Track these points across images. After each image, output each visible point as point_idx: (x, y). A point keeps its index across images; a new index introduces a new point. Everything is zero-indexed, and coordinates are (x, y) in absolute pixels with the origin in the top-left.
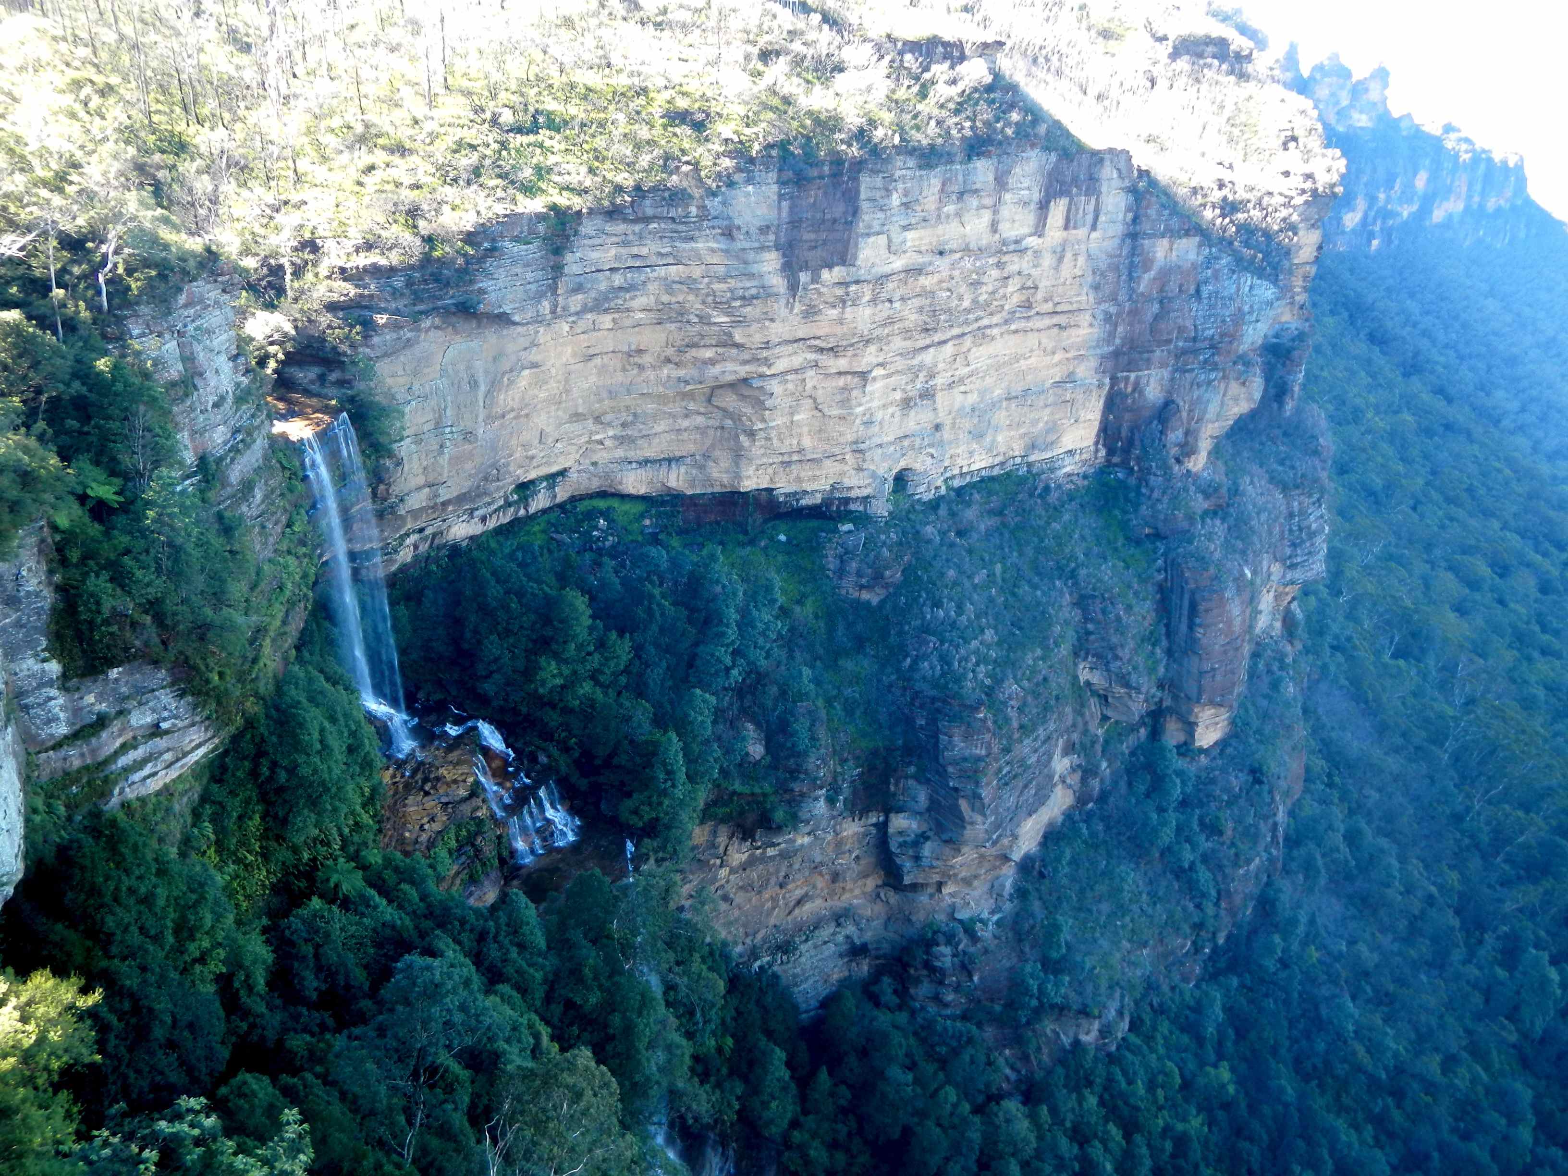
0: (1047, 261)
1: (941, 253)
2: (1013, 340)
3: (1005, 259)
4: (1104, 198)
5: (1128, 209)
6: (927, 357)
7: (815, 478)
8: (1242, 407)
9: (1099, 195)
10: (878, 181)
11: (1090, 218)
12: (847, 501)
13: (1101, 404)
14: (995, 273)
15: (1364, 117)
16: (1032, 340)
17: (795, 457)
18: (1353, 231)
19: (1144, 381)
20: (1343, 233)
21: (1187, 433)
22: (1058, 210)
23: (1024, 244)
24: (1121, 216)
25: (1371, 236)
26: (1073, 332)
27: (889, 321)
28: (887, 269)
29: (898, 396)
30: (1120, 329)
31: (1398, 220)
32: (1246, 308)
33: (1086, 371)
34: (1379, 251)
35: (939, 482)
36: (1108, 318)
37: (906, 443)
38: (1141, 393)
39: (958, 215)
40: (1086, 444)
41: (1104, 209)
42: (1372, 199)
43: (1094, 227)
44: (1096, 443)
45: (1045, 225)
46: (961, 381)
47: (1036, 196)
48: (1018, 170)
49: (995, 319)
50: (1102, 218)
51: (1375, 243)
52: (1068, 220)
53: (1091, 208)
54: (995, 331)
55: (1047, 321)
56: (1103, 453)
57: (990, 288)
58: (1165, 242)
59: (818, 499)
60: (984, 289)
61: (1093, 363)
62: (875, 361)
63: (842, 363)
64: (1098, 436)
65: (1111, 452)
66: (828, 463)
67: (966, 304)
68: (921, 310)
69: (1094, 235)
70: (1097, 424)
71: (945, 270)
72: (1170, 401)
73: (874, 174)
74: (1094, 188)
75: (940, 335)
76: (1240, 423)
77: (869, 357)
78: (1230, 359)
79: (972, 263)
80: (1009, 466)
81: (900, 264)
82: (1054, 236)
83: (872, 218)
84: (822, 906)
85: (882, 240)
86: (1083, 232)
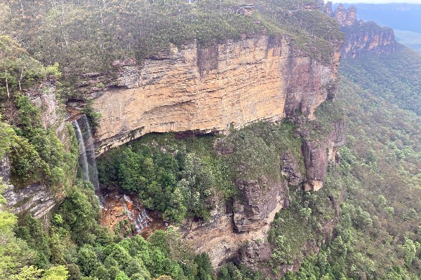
0: (268, 65)
1: (240, 64)
2: (260, 86)
3: (257, 65)
4: (283, 47)
5: (289, 50)
6: (237, 92)
7: (209, 126)
9: (281, 47)
10: (223, 46)
11: (279, 53)
12: (218, 132)
13: (284, 102)
14: (255, 69)
16: (265, 86)
17: (204, 121)
19: (295, 96)
22: (271, 52)
23: (262, 61)
24: (288, 52)
26: (276, 83)
27: (228, 83)
28: (226, 69)
30: (289, 82)
31: (360, 49)
32: (322, 75)
33: (280, 94)
34: (355, 58)
35: (242, 125)
36: (285, 79)
37: (233, 115)
38: (295, 99)
39: (245, 54)
40: (281, 113)
41: (282, 51)
43: (280, 56)
44: (283, 113)
45: (267, 56)
46: (247, 98)
47: (265, 48)
48: (259, 41)
49: (255, 82)
50: (282, 53)
52: (273, 54)
53: (279, 50)
54: (255, 85)
55: (269, 81)
56: (285, 115)
58: (299, 58)
59: (210, 131)
60: (252, 73)
61: (282, 91)
62: (224, 94)
63: (215, 95)
64: (284, 111)
65: (287, 115)
66: (213, 122)
67: (247, 77)
68: (235, 80)
70: (283, 107)
71: (241, 69)
72: (302, 100)
73: (222, 44)
74: (280, 45)
75: (241, 86)
76: (321, 105)
77: (222, 93)
78: (318, 88)
79: (248, 67)
80: (260, 120)
81: (229, 68)
82: (270, 58)
83: (222, 56)
84: (217, 239)
85: (225, 62)
86: (277, 57)
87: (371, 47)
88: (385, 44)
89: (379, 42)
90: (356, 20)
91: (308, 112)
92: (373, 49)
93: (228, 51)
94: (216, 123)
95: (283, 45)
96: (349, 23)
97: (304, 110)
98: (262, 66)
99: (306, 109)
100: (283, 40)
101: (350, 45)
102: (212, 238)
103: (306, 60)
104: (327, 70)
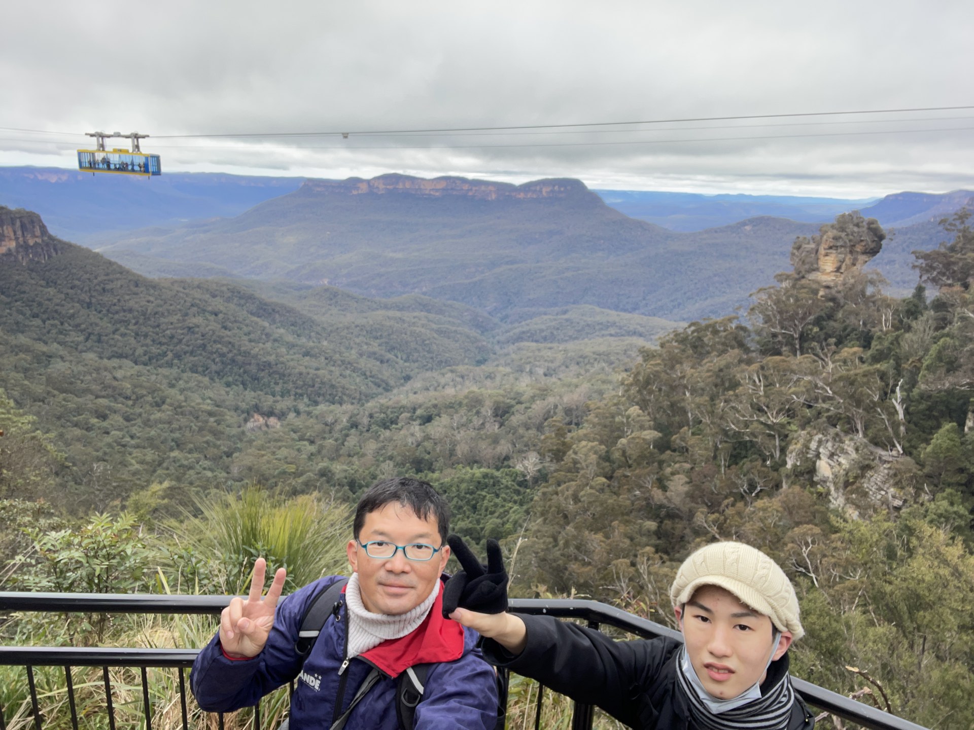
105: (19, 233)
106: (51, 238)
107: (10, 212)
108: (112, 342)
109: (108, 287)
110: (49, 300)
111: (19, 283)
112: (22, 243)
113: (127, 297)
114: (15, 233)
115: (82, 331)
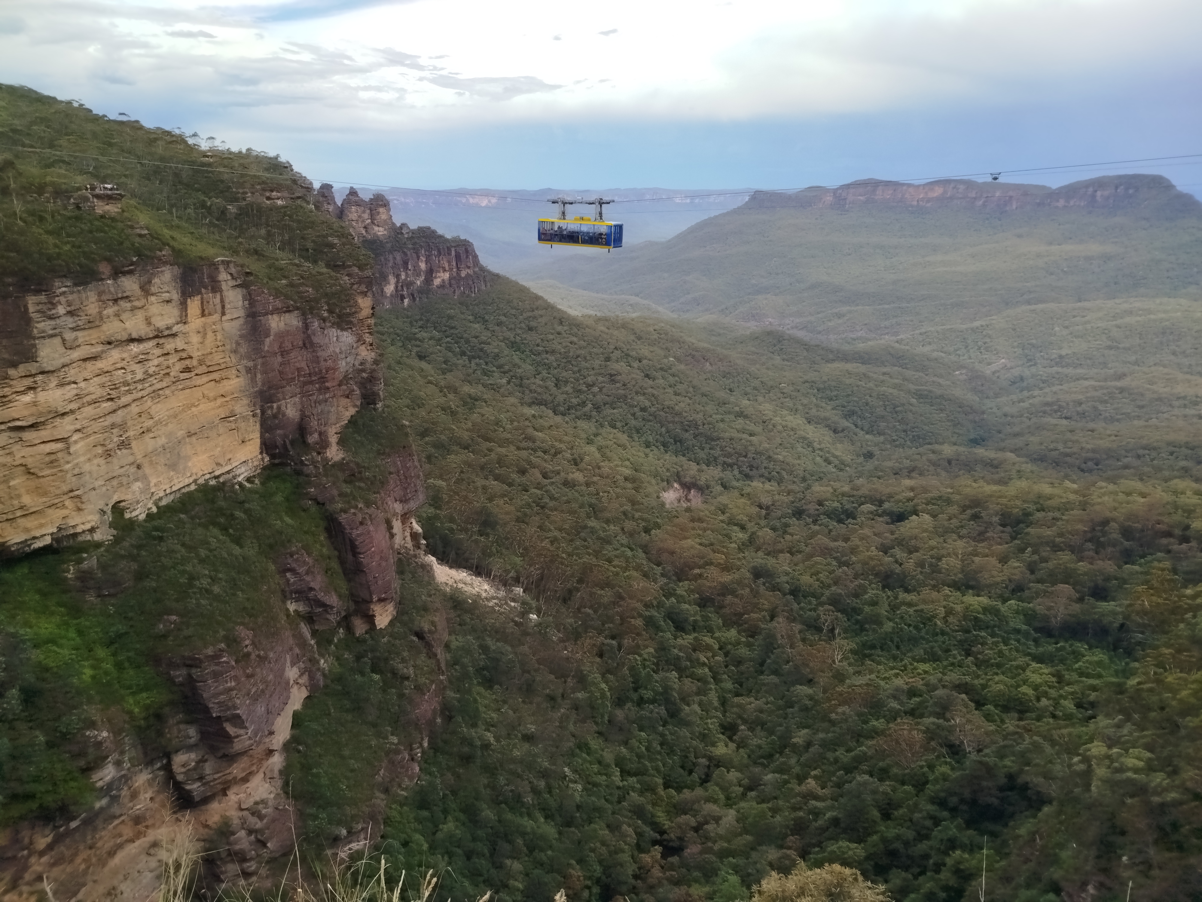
0: (195, 339)
1: (109, 343)
2: (182, 395)
3: (161, 341)
4: (225, 293)
5: (244, 299)
6: (117, 418)
7: (41, 526)
8: (352, 411)
9: (221, 291)
10: (43, 298)
11: (219, 307)
12: (75, 535)
13: (258, 426)
14: (158, 352)
15: (381, 229)
16: (197, 393)
17: (19, 513)
18: (392, 295)
19: (283, 408)
20: (386, 297)
21: (320, 434)
22: (194, 305)
23: (175, 329)
24: (241, 303)
25: (402, 298)
26: (225, 382)
27: (78, 396)
28: (66, 360)
29: (100, 450)
30: (259, 376)
31: (416, 287)
32: (338, 350)
33: (242, 407)
34: (409, 306)
35: (150, 505)
36: (248, 370)
37: (115, 482)
38: (284, 415)
39: (117, 315)
40: (255, 454)
41: (227, 301)
42: (398, 276)
43: (223, 314)
44: (261, 453)
45: (186, 316)
46: (149, 430)
47: (175, 296)
48: (156, 280)
49: (164, 384)
50: (227, 306)
51: (406, 301)
52: (203, 311)
53: (218, 300)
54: (167, 392)
55: (205, 379)
56: (267, 459)
57: (156, 362)
58: (275, 317)
59: (48, 540)
60: (151, 363)
61: (245, 401)
62: (72, 428)
63: (44, 434)
64: (261, 448)
65: (272, 456)
66: (50, 511)
67: (139, 376)
68: (103, 386)
69: (224, 318)
70: (258, 441)
71: (115, 354)
72: (303, 417)
73: (37, 292)
74: (216, 288)
75: (124, 400)
76: (352, 421)
77: (65, 426)
78: (336, 383)
79: (135, 348)
80: (201, 481)
81: (76, 355)
82: (195, 322)
83: (43, 326)
84: (132, 849)
85: (57, 341)
86: (216, 317)
87: (437, 282)
88: (463, 274)
89: (451, 270)
90: (393, 224)
91: (324, 444)
92: (442, 286)
93: (61, 310)
94: (65, 512)
95: (224, 286)
96: (380, 231)
97: (313, 438)
98: (179, 343)
99: (316, 436)
100: (223, 276)
101: (392, 280)
102: (111, 854)
103: (293, 320)
104: (347, 338)
105: (454, 263)
106: (483, 269)
107: (447, 240)
108: (533, 387)
109: (533, 324)
110: (476, 337)
111: (450, 317)
112: (455, 274)
113: (551, 337)
114: (449, 262)
115: (504, 373)
